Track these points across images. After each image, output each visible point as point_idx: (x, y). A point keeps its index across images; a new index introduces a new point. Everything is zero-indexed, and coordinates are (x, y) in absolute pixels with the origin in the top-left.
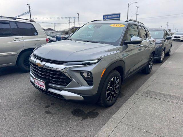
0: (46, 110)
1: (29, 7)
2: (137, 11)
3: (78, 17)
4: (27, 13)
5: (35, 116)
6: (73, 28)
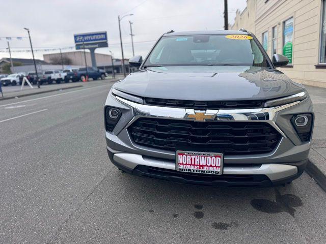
2: (131, 30)
6: (3, 61)
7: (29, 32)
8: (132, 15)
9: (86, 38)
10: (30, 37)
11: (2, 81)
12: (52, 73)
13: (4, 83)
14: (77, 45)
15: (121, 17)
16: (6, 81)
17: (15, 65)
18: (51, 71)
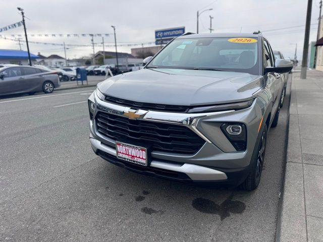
0: (142, 207)
1: (23, 13)
2: (211, 25)
3: (114, 33)
4: (17, 25)
5: (127, 222)
6: (99, 54)
7: (114, 29)
8: (211, 9)
9: (165, 34)
10: (115, 34)
11: (95, 71)
12: (133, 66)
13: (96, 73)
14: (157, 41)
15: (199, 13)
16: (97, 71)
17: (107, 58)
18: (132, 64)
